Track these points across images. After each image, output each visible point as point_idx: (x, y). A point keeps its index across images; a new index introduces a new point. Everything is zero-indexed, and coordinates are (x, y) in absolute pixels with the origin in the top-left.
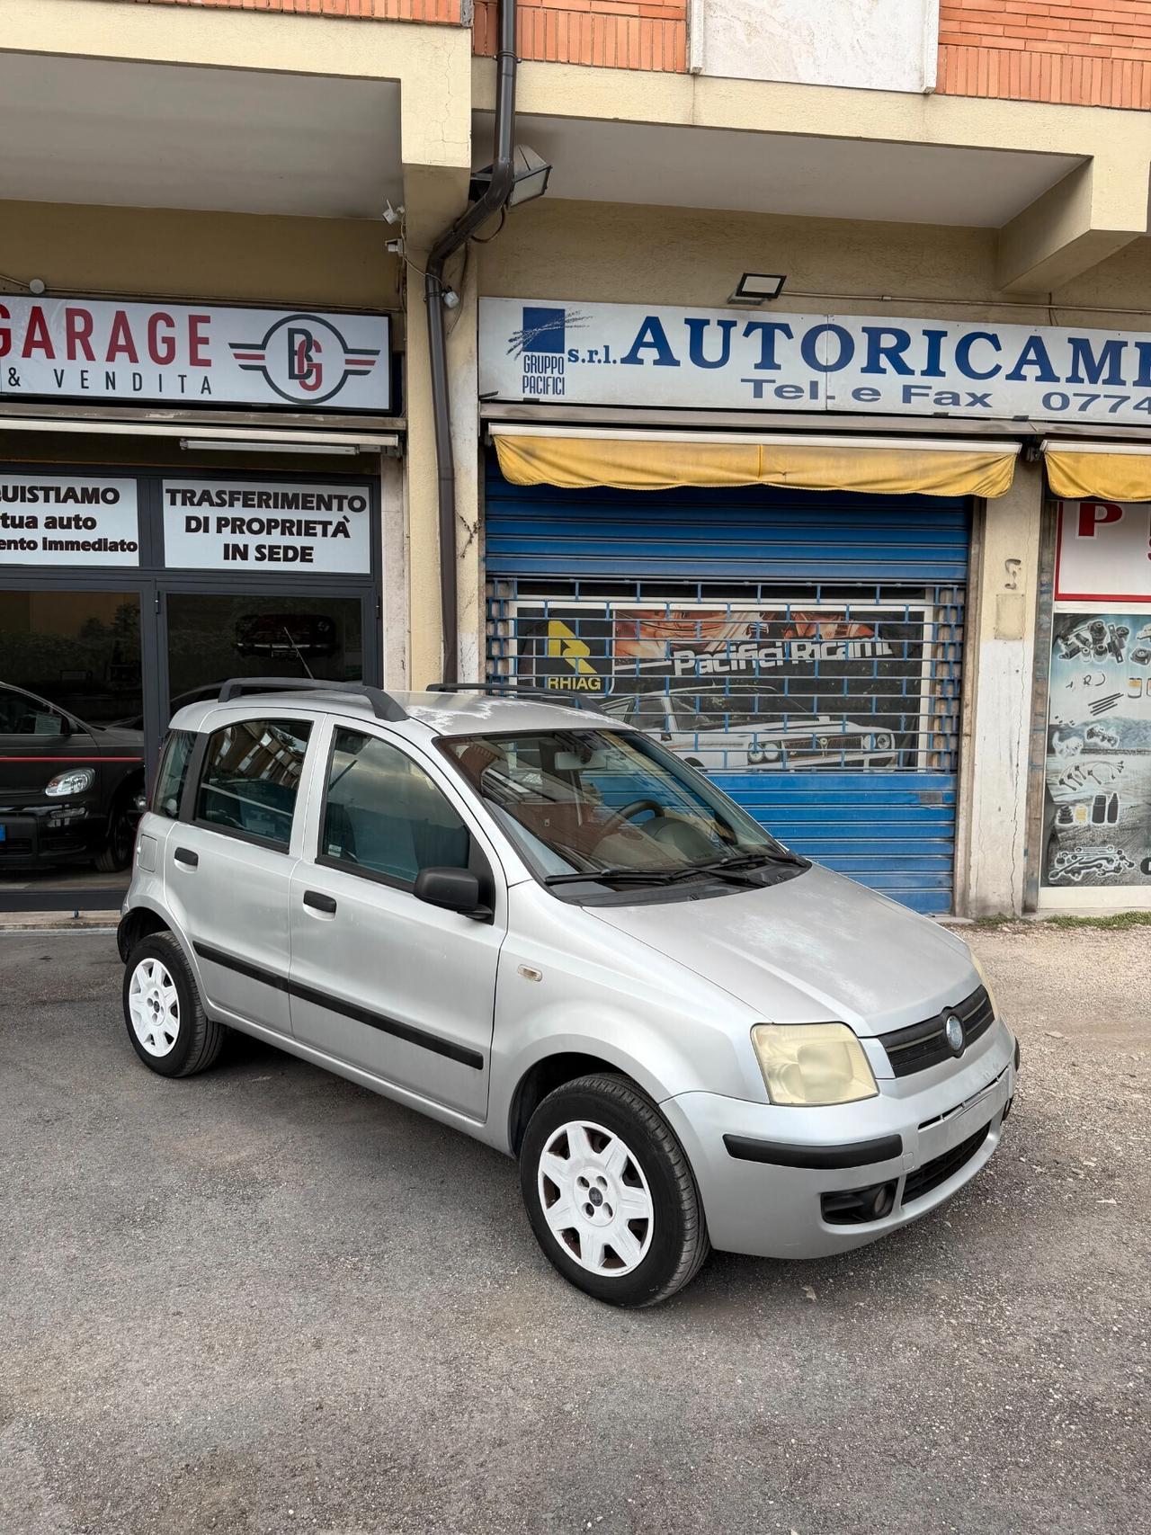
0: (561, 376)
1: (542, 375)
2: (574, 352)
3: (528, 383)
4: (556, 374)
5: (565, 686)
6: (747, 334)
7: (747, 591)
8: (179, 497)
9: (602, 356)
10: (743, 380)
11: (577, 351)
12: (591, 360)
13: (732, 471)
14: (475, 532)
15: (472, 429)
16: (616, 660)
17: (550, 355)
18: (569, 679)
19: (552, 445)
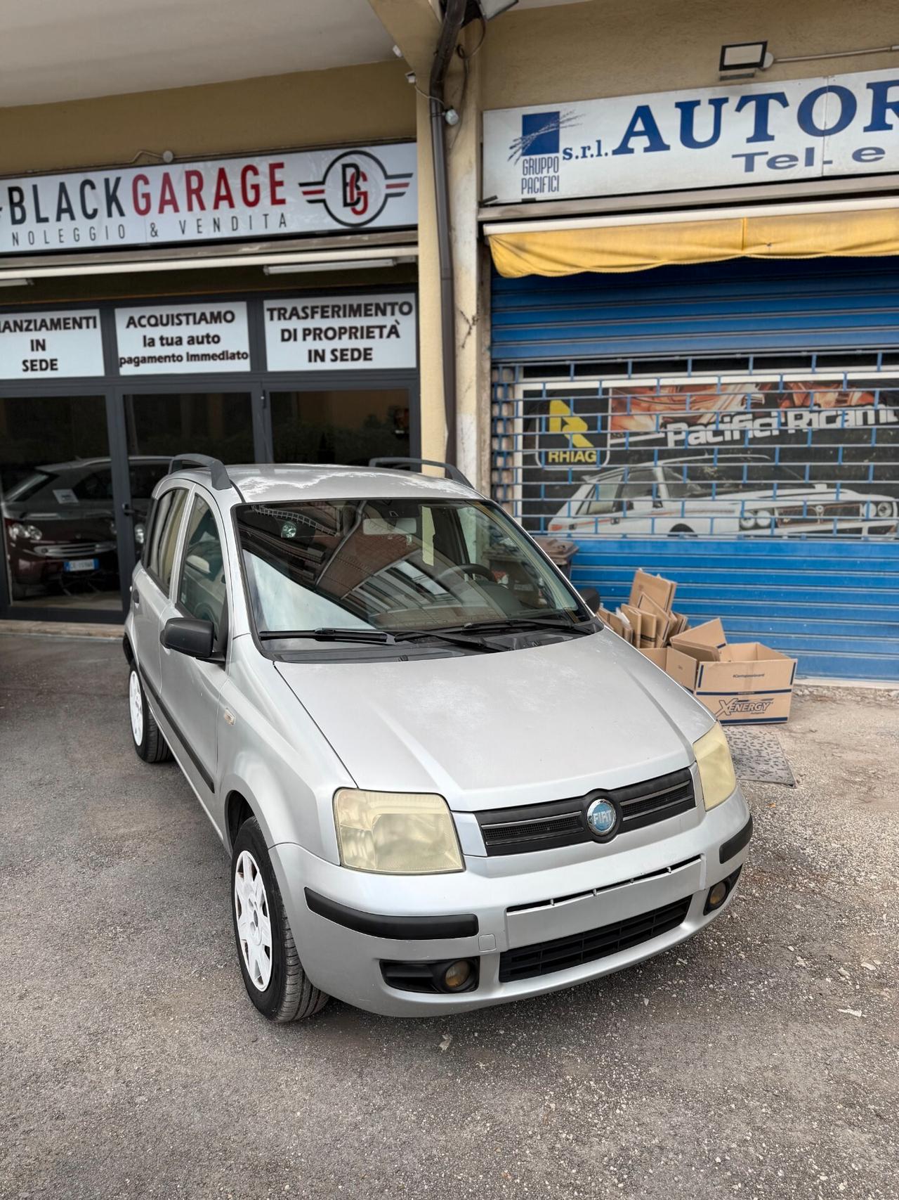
0: (556, 175)
1: (539, 176)
2: (568, 151)
3: (527, 185)
4: (552, 173)
5: (565, 459)
6: (739, 109)
7: (739, 364)
8: (276, 314)
9: (594, 151)
10: (734, 156)
11: (571, 149)
12: (584, 156)
13: (715, 246)
14: (474, 324)
15: (471, 232)
16: (612, 434)
17: (546, 156)
18: (568, 453)
19: (540, 239)
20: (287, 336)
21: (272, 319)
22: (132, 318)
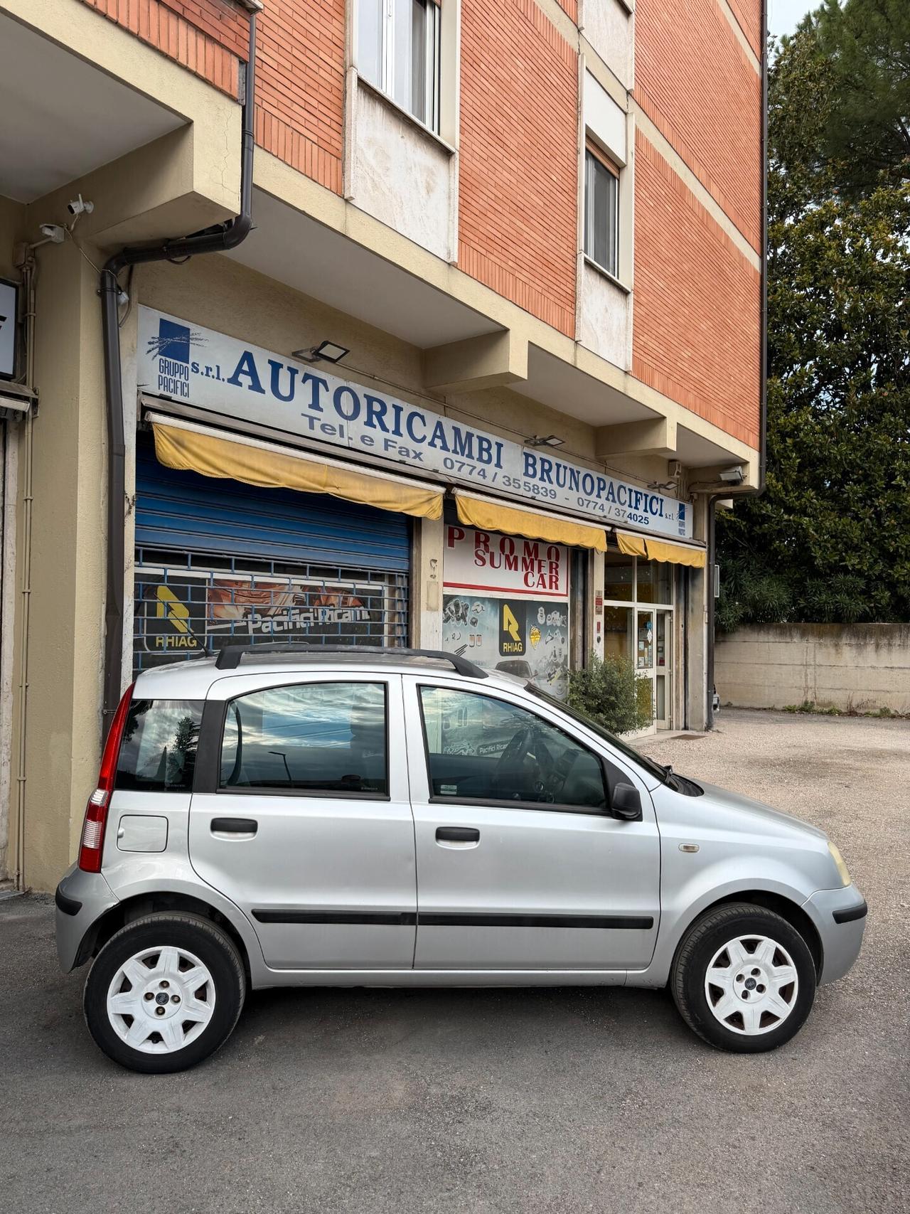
0: (187, 382)
1: (173, 378)
2: (196, 365)
3: (162, 382)
4: (183, 380)
5: (170, 643)
6: (304, 381)
9: (214, 373)
10: (303, 415)
11: (198, 365)
12: (207, 375)
13: (310, 481)
14: (133, 504)
15: (132, 413)
16: (208, 621)
17: (179, 363)
18: (173, 638)
19: (196, 439)
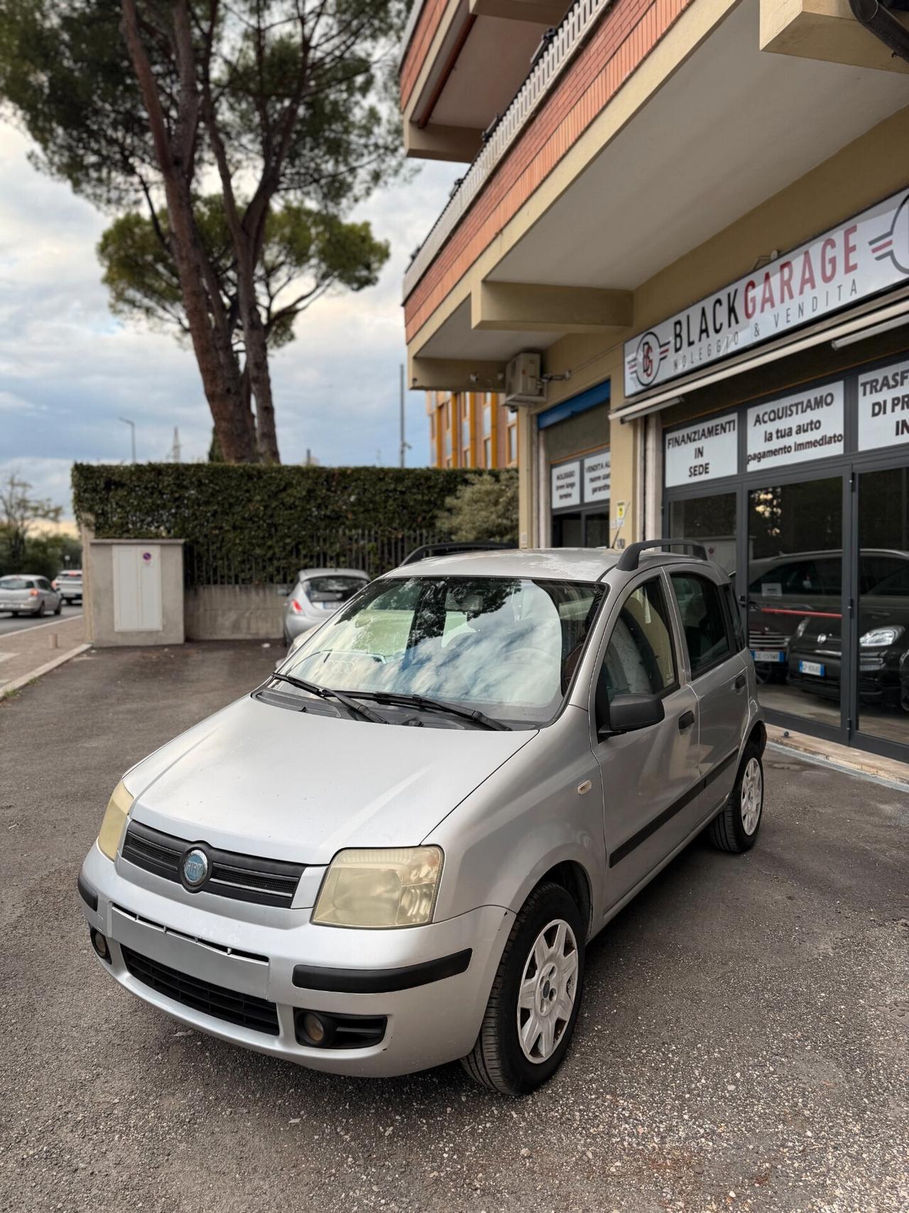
8: (868, 387)
20: (878, 409)
21: (865, 394)
22: (758, 416)
